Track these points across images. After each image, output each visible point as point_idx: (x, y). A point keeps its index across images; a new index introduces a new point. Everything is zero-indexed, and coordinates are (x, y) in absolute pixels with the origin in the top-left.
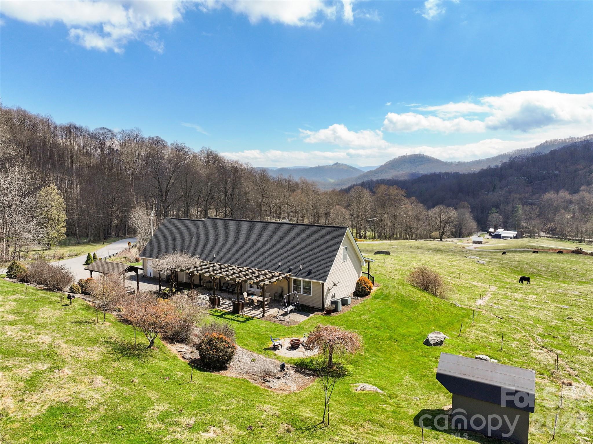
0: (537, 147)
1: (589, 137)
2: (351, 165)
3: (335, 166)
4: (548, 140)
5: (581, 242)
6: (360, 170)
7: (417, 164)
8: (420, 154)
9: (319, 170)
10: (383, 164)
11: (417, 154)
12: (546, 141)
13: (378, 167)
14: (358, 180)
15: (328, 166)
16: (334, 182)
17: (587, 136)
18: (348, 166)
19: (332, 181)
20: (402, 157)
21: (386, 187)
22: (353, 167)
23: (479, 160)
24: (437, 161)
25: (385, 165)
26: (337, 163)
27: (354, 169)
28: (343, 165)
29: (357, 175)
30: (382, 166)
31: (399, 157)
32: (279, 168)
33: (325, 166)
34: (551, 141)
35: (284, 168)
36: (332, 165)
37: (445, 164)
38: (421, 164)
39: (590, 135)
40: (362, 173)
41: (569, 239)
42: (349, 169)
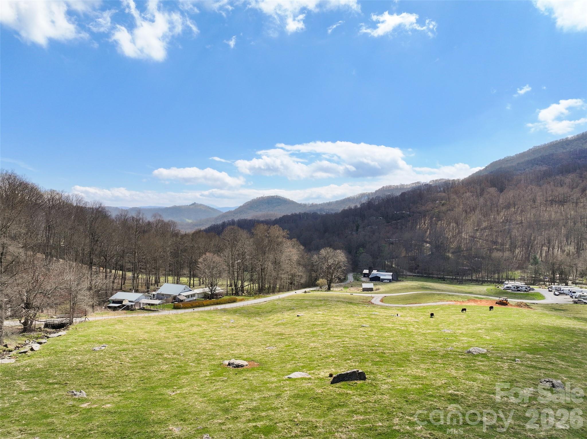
0: (376, 191)
1: (414, 184)
2: (209, 206)
3: (193, 206)
4: (385, 186)
5: (444, 280)
6: (219, 210)
7: (274, 205)
8: (277, 196)
9: (176, 210)
10: (242, 205)
11: (274, 196)
12: (383, 187)
13: (237, 208)
14: (217, 220)
15: (185, 206)
16: (191, 223)
17: (413, 184)
18: (206, 206)
19: (190, 221)
20: (260, 198)
21: (266, 226)
22: (212, 207)
23: (330, 202)
24: (292, 203)
25: (244, 206)
26: (195, 203)
27: (213, 209)
28: (201, 205)
29: (216, 215)
30: (241, 207)
31: (257, 198)
32: (131, 207)
33: (182, 206)
34: (387, 187)
35: (136, 207)
36: (190, 205)
37: (300, 205)
38: (278, 205)
39: (415, 183)
40: (221, 214)
41: (433, 277)
42: (208, 209)
